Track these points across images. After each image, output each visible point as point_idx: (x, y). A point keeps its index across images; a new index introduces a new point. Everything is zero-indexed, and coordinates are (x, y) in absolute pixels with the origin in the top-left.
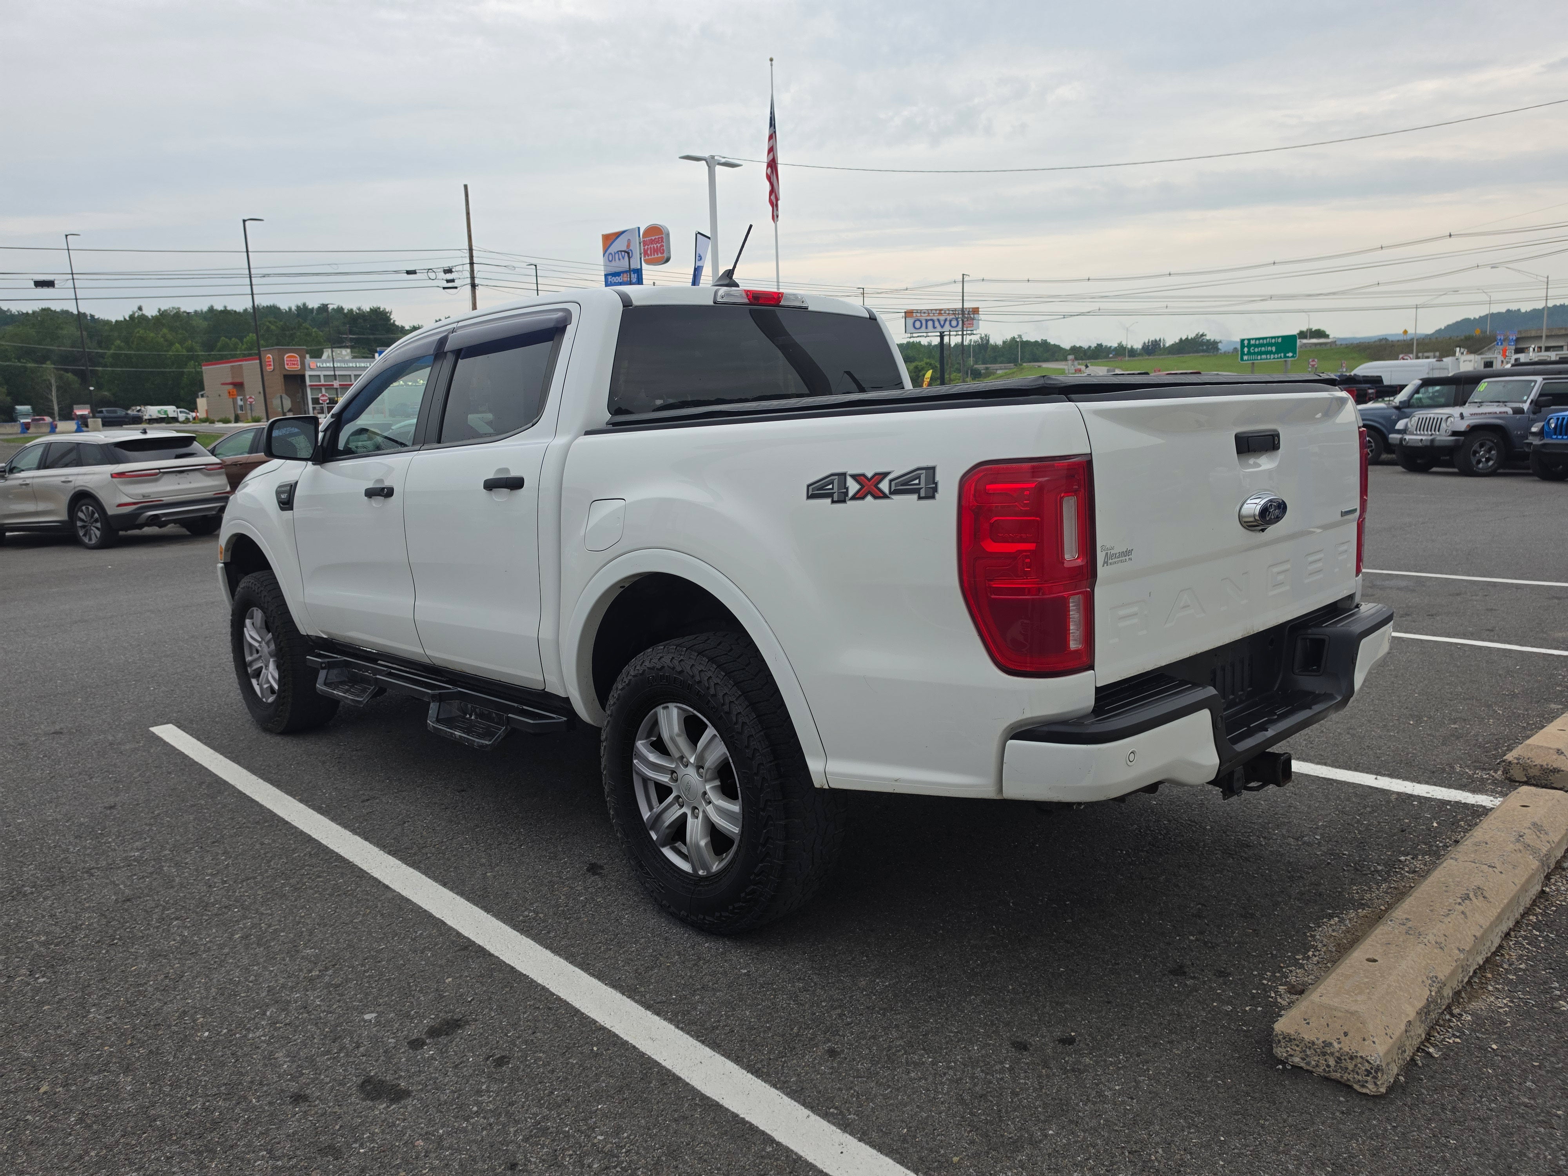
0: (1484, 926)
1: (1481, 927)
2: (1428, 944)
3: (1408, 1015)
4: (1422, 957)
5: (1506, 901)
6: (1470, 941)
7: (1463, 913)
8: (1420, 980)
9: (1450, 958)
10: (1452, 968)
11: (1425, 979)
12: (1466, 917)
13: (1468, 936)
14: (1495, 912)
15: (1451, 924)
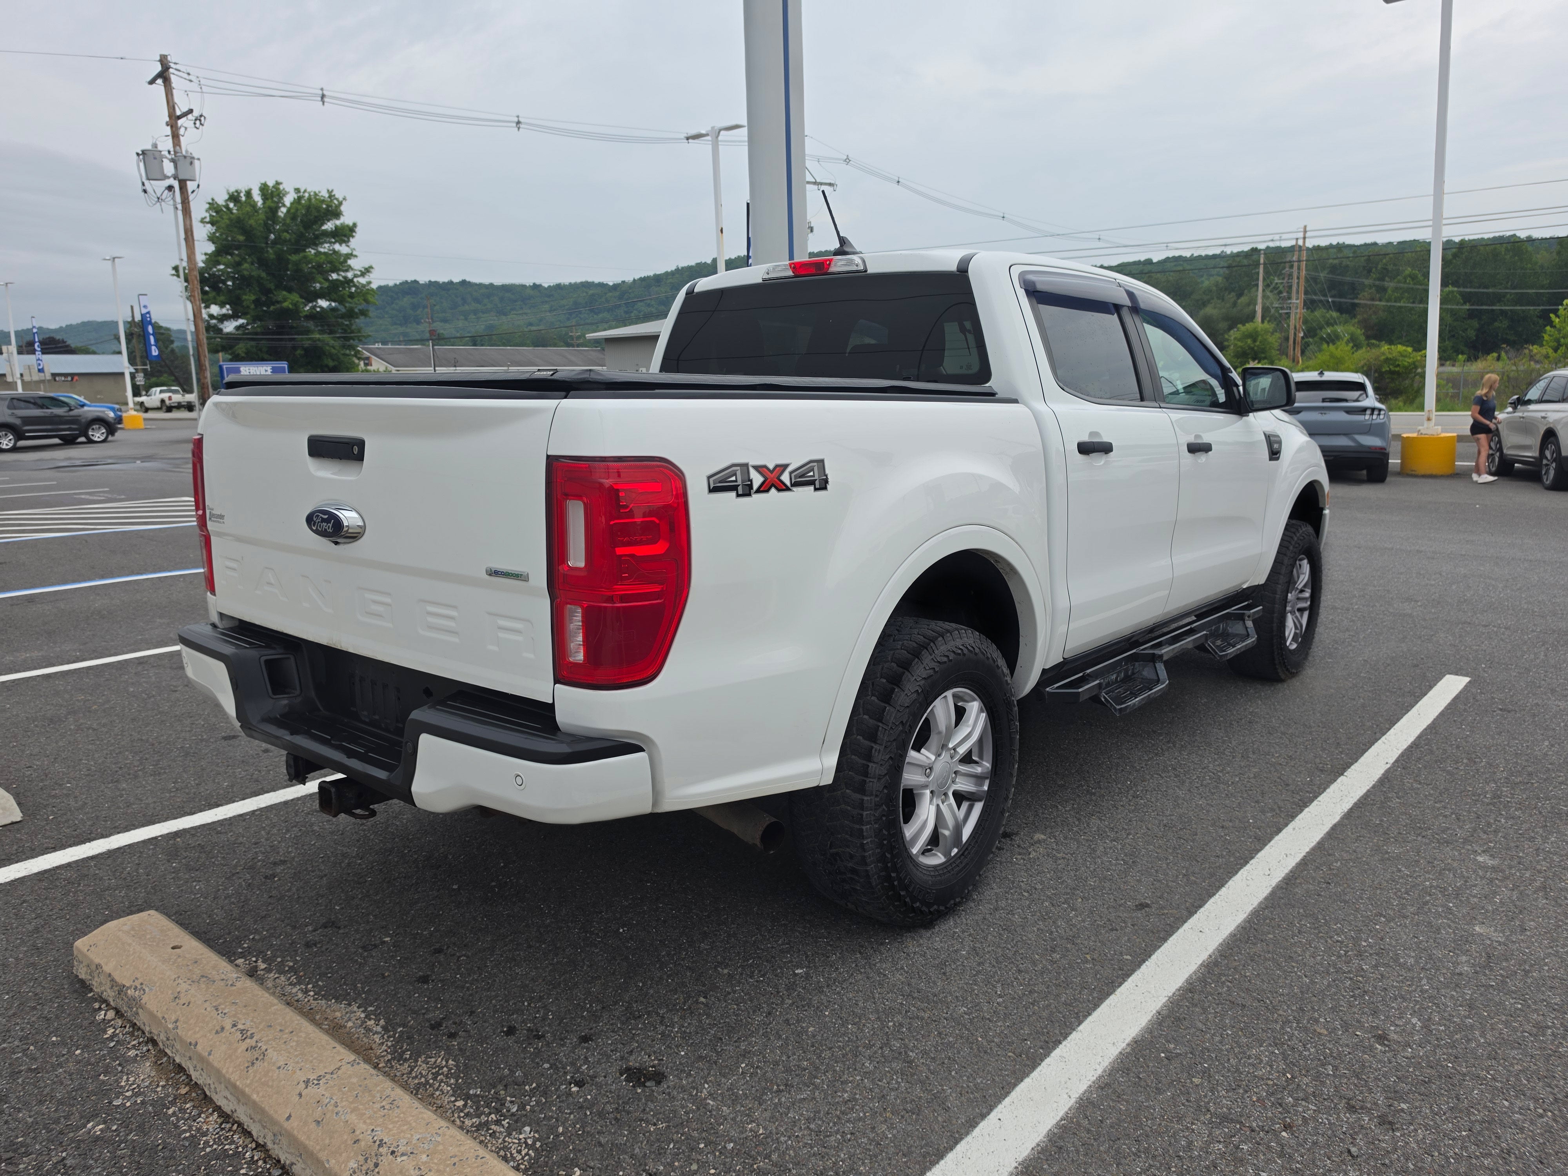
0: (211, 1057)
1: (210, 1054)
2: (177, 982)
3: (106, 964)
4: (161, 976)
5: (255, 1097)
6: (189, 1037)
7: (223, 1028)
8: (139, 976)
9: (165, 1009)
10: (155, 1012)
11: (140, 981)
12: (217, 1032)
13: (195, 1033)
14: (234, 1077)
15: (203, 1011)
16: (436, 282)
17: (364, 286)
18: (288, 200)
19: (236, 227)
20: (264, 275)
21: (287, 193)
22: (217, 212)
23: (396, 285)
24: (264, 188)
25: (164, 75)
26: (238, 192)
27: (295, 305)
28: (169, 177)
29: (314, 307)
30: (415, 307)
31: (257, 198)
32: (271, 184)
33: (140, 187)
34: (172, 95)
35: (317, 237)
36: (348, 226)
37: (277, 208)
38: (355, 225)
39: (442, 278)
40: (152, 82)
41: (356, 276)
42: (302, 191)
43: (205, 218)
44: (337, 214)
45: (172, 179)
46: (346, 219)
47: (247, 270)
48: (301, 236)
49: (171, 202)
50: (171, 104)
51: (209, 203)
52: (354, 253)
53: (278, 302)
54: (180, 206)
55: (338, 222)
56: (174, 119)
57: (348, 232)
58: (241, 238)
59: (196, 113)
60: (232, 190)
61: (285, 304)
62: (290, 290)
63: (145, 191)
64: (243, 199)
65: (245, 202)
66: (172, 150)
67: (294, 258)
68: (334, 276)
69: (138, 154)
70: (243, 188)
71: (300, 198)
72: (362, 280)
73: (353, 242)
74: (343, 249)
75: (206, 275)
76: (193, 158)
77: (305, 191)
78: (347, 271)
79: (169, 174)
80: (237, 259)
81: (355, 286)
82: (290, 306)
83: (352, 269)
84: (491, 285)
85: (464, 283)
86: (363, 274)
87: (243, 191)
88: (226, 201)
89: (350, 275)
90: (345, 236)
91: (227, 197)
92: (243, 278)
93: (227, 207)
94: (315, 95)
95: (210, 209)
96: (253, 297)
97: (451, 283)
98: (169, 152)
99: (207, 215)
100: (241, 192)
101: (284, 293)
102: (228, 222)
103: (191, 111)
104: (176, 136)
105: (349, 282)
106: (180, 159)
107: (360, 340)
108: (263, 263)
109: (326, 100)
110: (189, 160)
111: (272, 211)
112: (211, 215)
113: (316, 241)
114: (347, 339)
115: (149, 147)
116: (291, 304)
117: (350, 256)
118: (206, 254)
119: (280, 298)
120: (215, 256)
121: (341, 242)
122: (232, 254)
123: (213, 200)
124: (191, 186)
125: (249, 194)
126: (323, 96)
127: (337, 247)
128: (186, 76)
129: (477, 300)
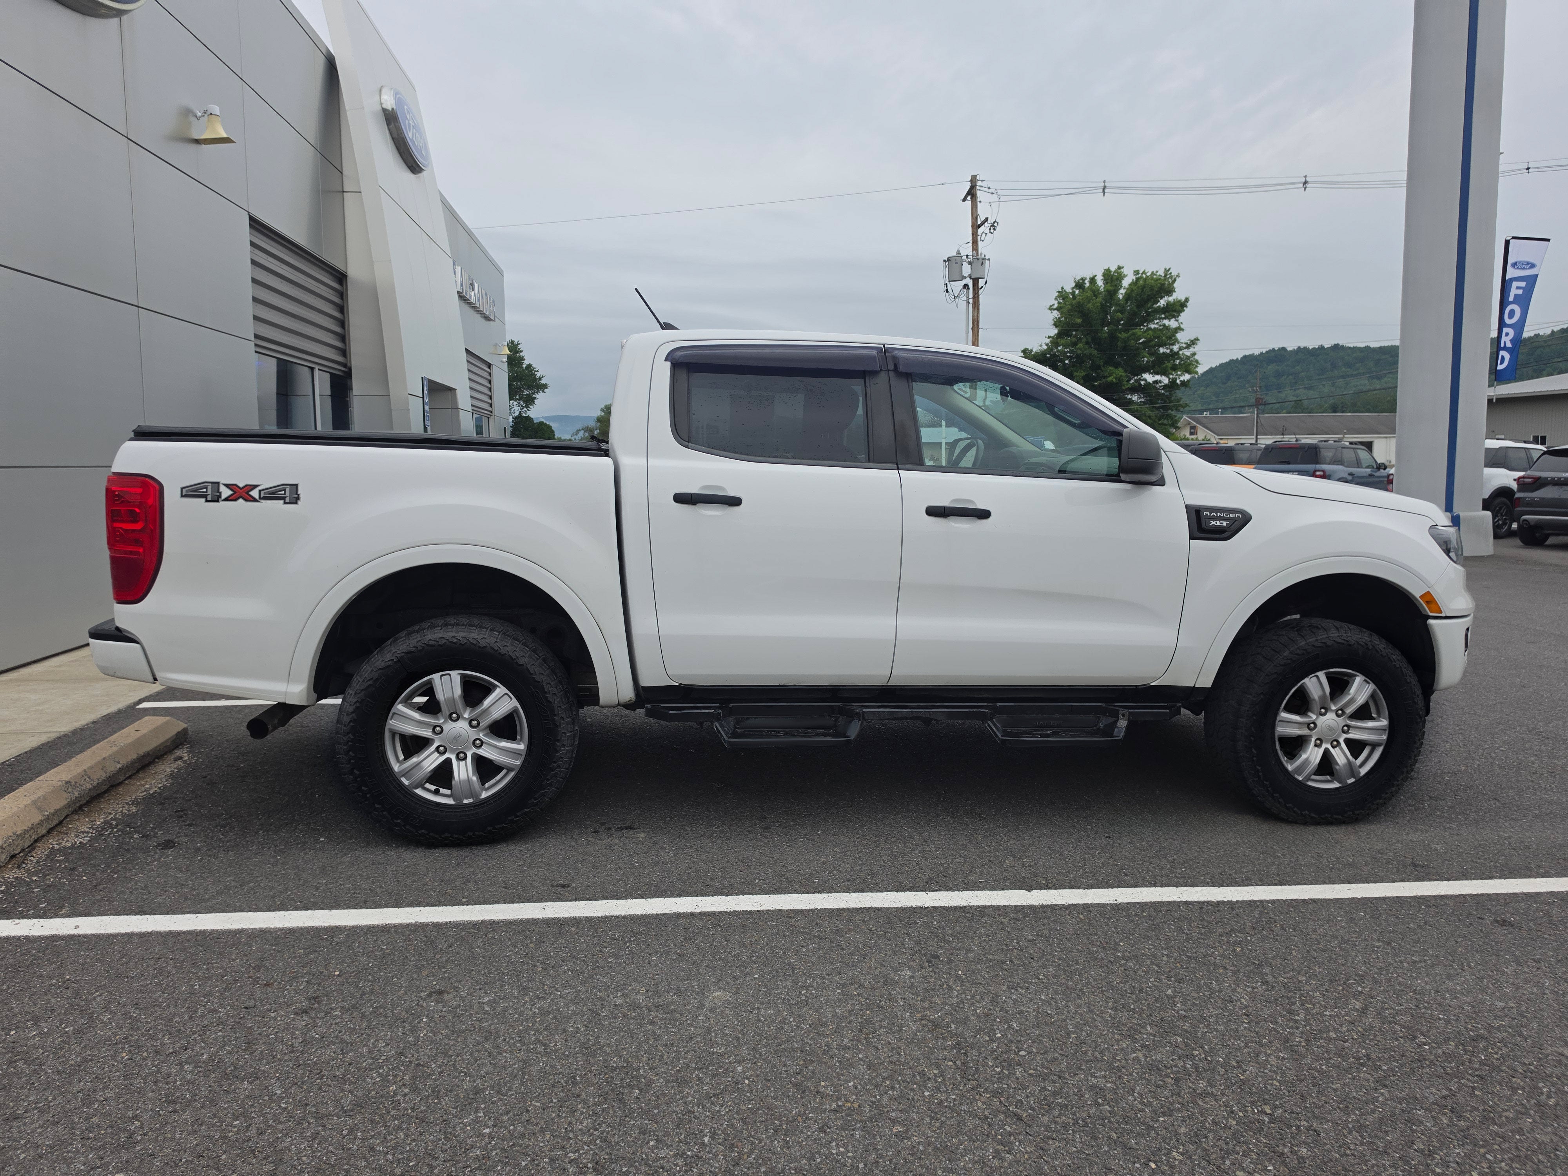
16: (1305, 348)
17: (1188, 358)
18: (1126, 283)
19: (1076, 311)
20: (1095, 352)
21: (1125, 276)
22: (1063, 299)
23: (1262, 353)
24: (1107, 274)
25: (972, 194)
26: (1083, 279)
27: (1119, 379)
28: (965, 278)
29: (1138, 381)
30: (1278, 375)
31: (1100, 282)
32: (1113, 269)
33: (943, 288)
34: (976, 208)
35: (1148, 314)
36: (1180, 301)
37: (1116, 291)
38: (1187, 300)
39: (1312, 343)
40: (964, 200)
41: (1181, 349)
42: (1141, 272)
43: (1053, 305)
44: (1170, 291)
45: (968, 278)
46: (1179, 294)
47: (1080, 349)
48: (1133, 314)
49: (965, 298)
50: (975, 216)
51: (1059, 292)
52: (1182, 326)
53: (1105, 377)
54: (971, 301)
55: (1171, 299)
56: (976, 227)
57: (1178, 308)
58: (1079, 321)
59: (991, 221)
60: (1078, 278)
61: (1110, 379)
62: (1116, 366)
63: (947, 291)
64: (1087, 285)
65: (1088, 288)
66: (970, 254)
67: (1123, 335)
68: (1162, 350)
69: (944, 261)
70: (1088, 275)
71: (1137, 279)
72: (1187, 352)
73: (1183, 317)
74: (1172, 323)
75: (1048, 356)
76: (984, 259)
77: (1144, 272)
78: (1173, 344)
79: (966, 275)
80: (1074, 340)
81: (1179, 358)
82: (1114, 380)
83: (1178, 343)
84: (1368, 348)
85: (1336, 347)
86: (1188, 346)
87: (1088, 278)
88: (1073, 288)
89: (1175, 348)
90: (1175, 311)
91: (1074, 285)
92: (1078, 356)
93: (1073, 293)
94: (1097, 188)
95: (1058, 296)
96: (1083, 374)
97: (1322, 348)
98: (967, 256)
99: (1056, 303)
100: (1086, 279)
101: (1111, 368)
102: (1070, 307)
103: (987, 219)
104: (975, 242)
105: (1174, 355)
106: (978, 260)
107: (1178, 410)
108: (1096, 341)
109: (1106, 191)
110: (981, 261)
111: (1111, 293)
112: (1059, 303)
113: (1149, 318)
114: (1165, 408)
115: (954, 254)
116: (1116, 378)
117: (1179, 329)
118: (1049, 337)
119: (1106, 374)
120: (1057, 338)
121: (1168, 318)
122: (1070, 336)
123: (1062, 288)
124: (981, 282)
125: (1093, 280)
126: (1104, 188)
127: (1166, 322)
128: (987, 190)
129: (1349, 365)
